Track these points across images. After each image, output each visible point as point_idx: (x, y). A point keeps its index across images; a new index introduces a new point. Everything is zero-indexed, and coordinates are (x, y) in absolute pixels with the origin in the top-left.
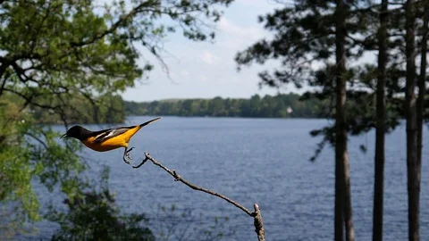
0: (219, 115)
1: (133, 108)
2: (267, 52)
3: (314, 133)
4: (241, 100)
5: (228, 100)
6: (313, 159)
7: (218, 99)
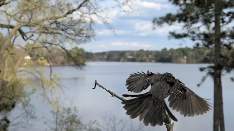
0: (142, 61)
1: (90, 56)
2: (173, 20)
3: (202, 70)
4: (155, 51)
5: (147, 51)
6: (199, 85)
7: (142, 51)
